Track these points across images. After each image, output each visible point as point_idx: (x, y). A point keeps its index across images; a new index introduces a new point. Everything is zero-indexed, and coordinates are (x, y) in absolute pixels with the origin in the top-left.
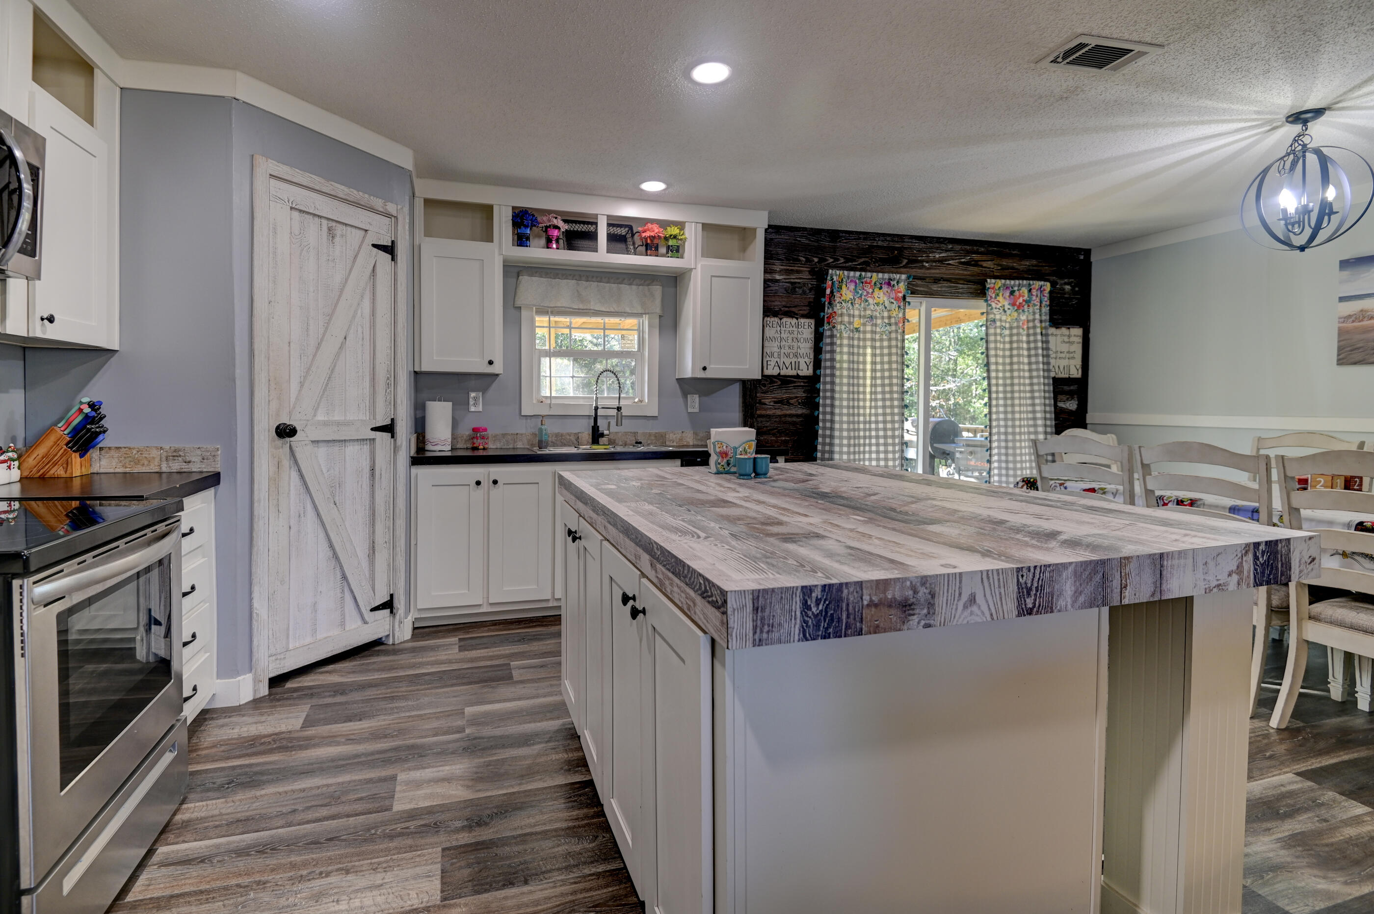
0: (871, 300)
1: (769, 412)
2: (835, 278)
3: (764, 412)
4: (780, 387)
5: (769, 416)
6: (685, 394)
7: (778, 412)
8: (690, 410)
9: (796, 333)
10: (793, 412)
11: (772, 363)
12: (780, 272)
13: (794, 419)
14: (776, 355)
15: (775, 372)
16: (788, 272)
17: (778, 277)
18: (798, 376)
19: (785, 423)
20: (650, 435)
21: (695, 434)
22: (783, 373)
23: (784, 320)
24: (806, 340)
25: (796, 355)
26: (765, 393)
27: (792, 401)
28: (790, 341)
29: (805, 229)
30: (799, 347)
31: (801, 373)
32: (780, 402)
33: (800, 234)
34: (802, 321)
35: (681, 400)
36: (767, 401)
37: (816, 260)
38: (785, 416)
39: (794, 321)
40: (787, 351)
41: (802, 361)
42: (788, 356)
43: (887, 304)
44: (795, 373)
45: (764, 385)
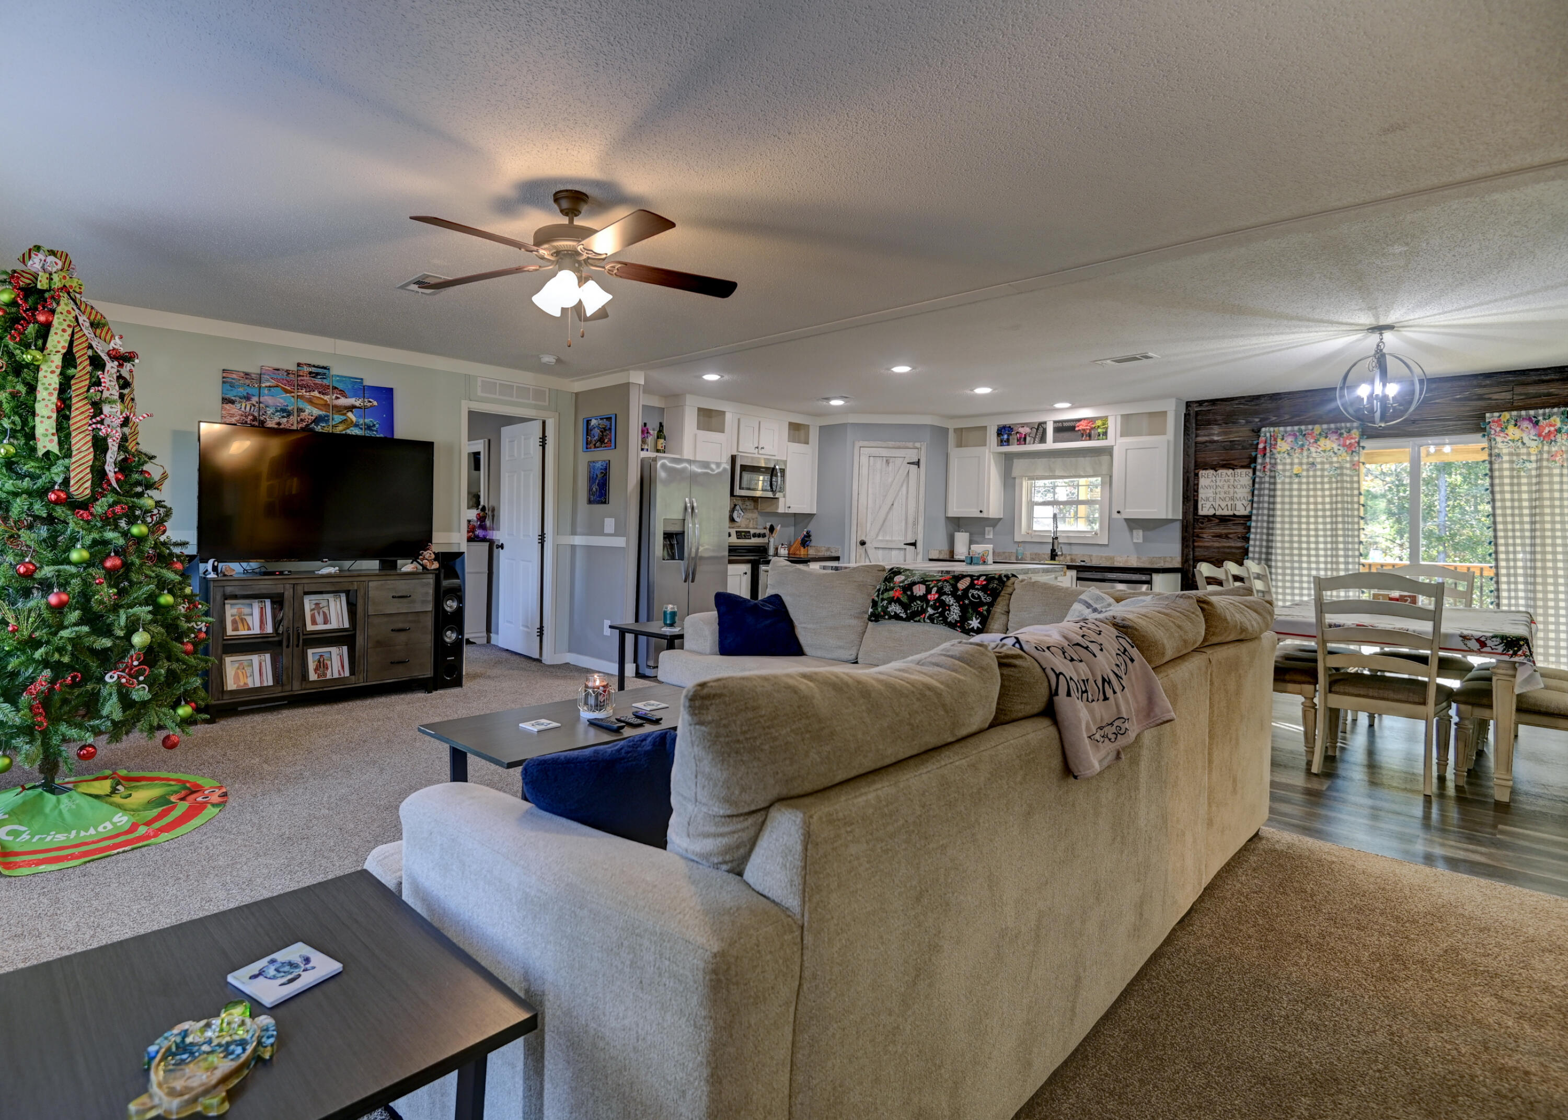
0: (1313, 449)
1: (1206, 544)
2: (1268, 435)
3: (1201, 544)
4: (1218, 525)
5: (1207, 548)
6: (1131, 529)
7: (1216, 544)
8: (1135, 541)
9: (1232, 481)
10: (1233, 544)
11: (1208, 505)
12: (1218, 435)
13: (1234, 551)
14: (1211, 499)
15: (1211, 512)
16: (1225, 433)
17: (1216, 438)
18: (1234, 516)
19: (1224, 553)
20: (1102, 557)
21: (1139, 558)
22: (1218, 513)
23: (1220, 471)
24: (1242, 486)
25: (1232, 499)
26: (1202, 529)
27: (1231, 536)
28: (1226, 488)
29: (1243, 397)
30: (1236, 492)
31: (1237, 513)
32: (1219, 536)
33: (1237, 402)
34: (1239, 471)
35: (1127, 533)
36: (1205, 536)
37: (1257, 420)
38: (1224, 547)
39: (1231, 471)
40: (1222, 495)
41: (1240, 504)
42: (1224, 500)
43: (1336, 450)
44: (1231, 513)
45: (1202, 523)
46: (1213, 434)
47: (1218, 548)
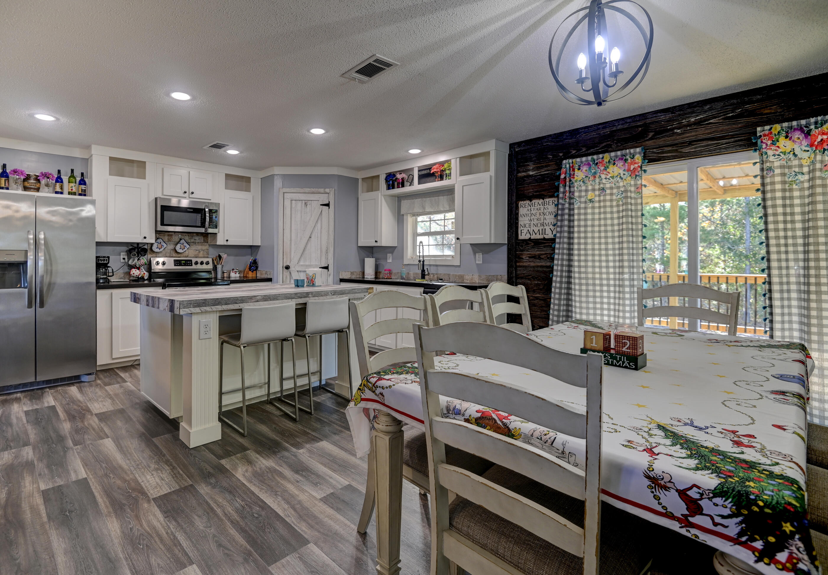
1: (525, 264)
2: (569, 165)
3: (521, 264)
4: (533, 247)
5: (525, 267)
6: (475, 252)
7: (532, 264)
8: (477, 262)
9: (542, 209)
10: (543, 264)
11: (525, 231)
12: (532, 170)
14: (527, 226)
15: (527, 237)
16: (538, 168)
17: (531, 173)
18: (543, 239)
19: (538, 271)
20: (456, 276)
21: (480, 276)
22: (532, 237)
23: (533, 201)
24: (549, 213)
25: (542, 225)
26: (521, 251)
27: (542, 257)
28: (538, 215)
29: (550, 136)
30: (545, 219)
31: (546, 237)
32: (534, 257)
34: (547, 200)
35: (473, 257)
36: (524, 257)
37: (561, 155)
38: (538, 266)
39: (541, 201)
40: (536, 222)
41: (548, 228)
42: (536, 226)
43: (622, 176)
44: (541, 237)
45: (522, 246)
46: (529, 170)
47: (534, 267)
